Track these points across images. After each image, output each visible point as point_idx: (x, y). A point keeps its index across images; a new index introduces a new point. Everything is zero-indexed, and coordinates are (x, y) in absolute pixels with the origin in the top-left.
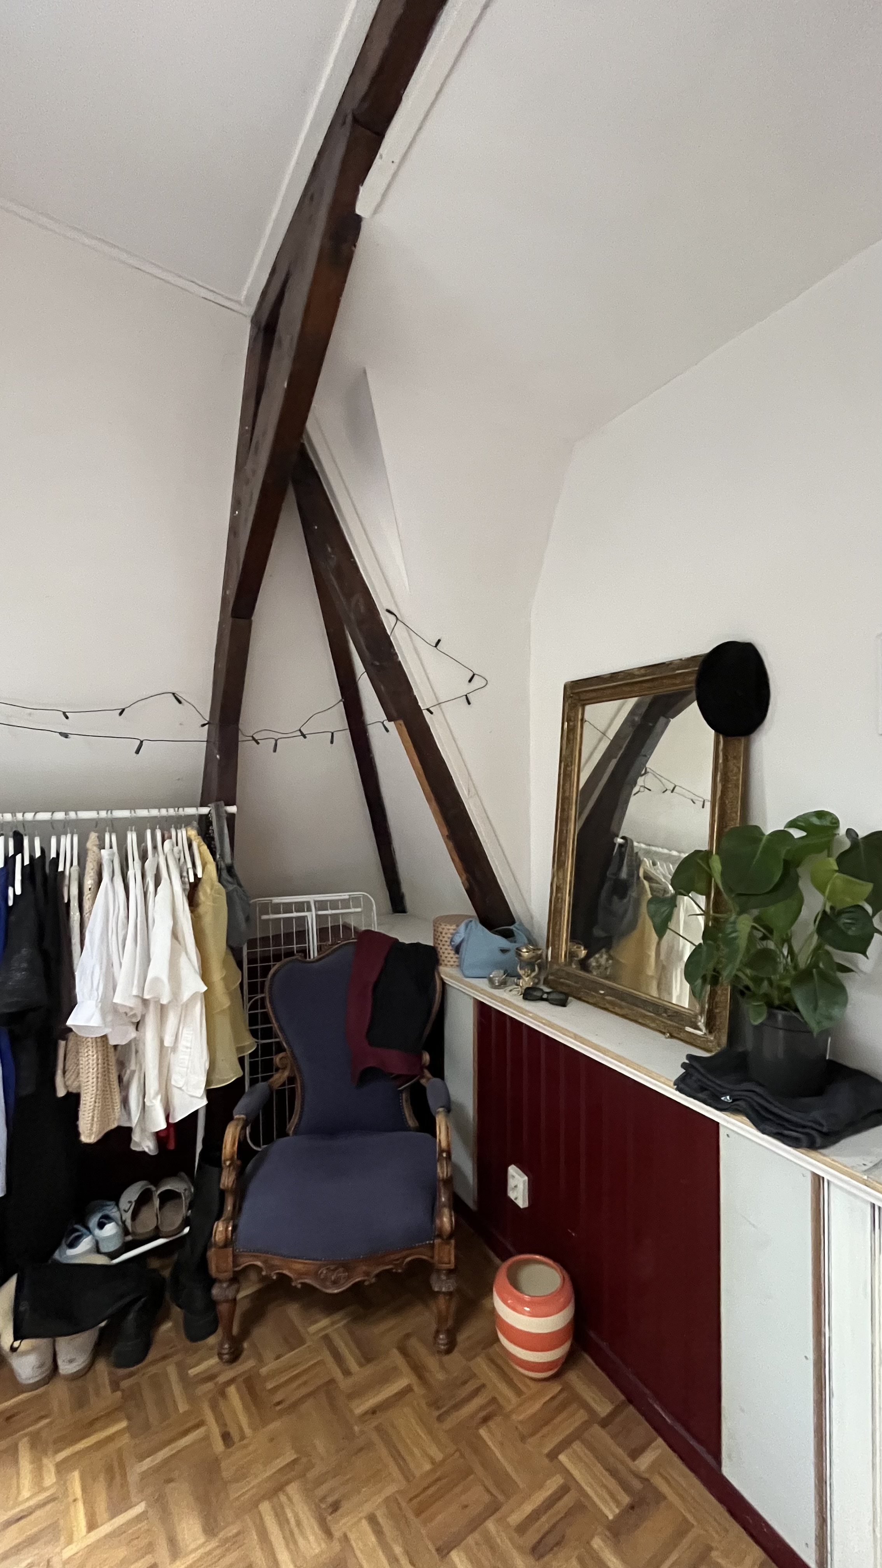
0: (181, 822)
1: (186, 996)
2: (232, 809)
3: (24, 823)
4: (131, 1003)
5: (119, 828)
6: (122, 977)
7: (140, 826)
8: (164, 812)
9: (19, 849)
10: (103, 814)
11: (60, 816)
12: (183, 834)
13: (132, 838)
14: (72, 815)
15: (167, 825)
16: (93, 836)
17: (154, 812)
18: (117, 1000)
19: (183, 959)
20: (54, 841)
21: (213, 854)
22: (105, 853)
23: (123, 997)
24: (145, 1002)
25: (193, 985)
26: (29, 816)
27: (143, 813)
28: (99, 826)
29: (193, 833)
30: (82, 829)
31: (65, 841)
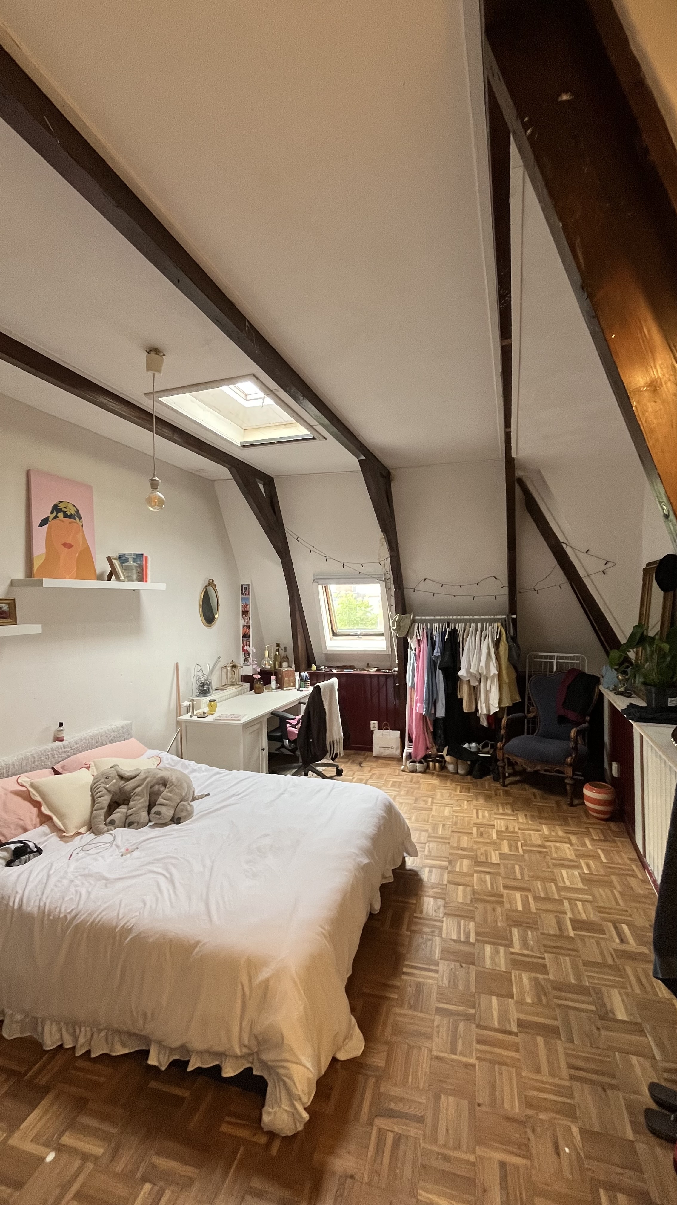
0: (496, 620)
1: (492, 674)
2: (514, 616)
3: (450, 619)
4: (475, 672)
5: (476, 622)
6: (473, 664)
7: (482, 621)
8: (490, 617)
9: (448, 626)
10: (471, 617)
11: (459, 617)
12: (496, 624)
13: (479, 625)
14: (462, 617)
15: (491, 621)
16: (468, 624)
17: (487, 617)
18: (471, 670)
19: (491, 663)
20: (457, 625)
21: (506, 631)
22: (471, 629)
23: (473, 670)
24: (480, 674)
25: (494, 671)
26: (451, 617)
27: (483, 617)
28: (470, 621)
29: (499, 624)
30: (465, 622)
31: (460, 625)
